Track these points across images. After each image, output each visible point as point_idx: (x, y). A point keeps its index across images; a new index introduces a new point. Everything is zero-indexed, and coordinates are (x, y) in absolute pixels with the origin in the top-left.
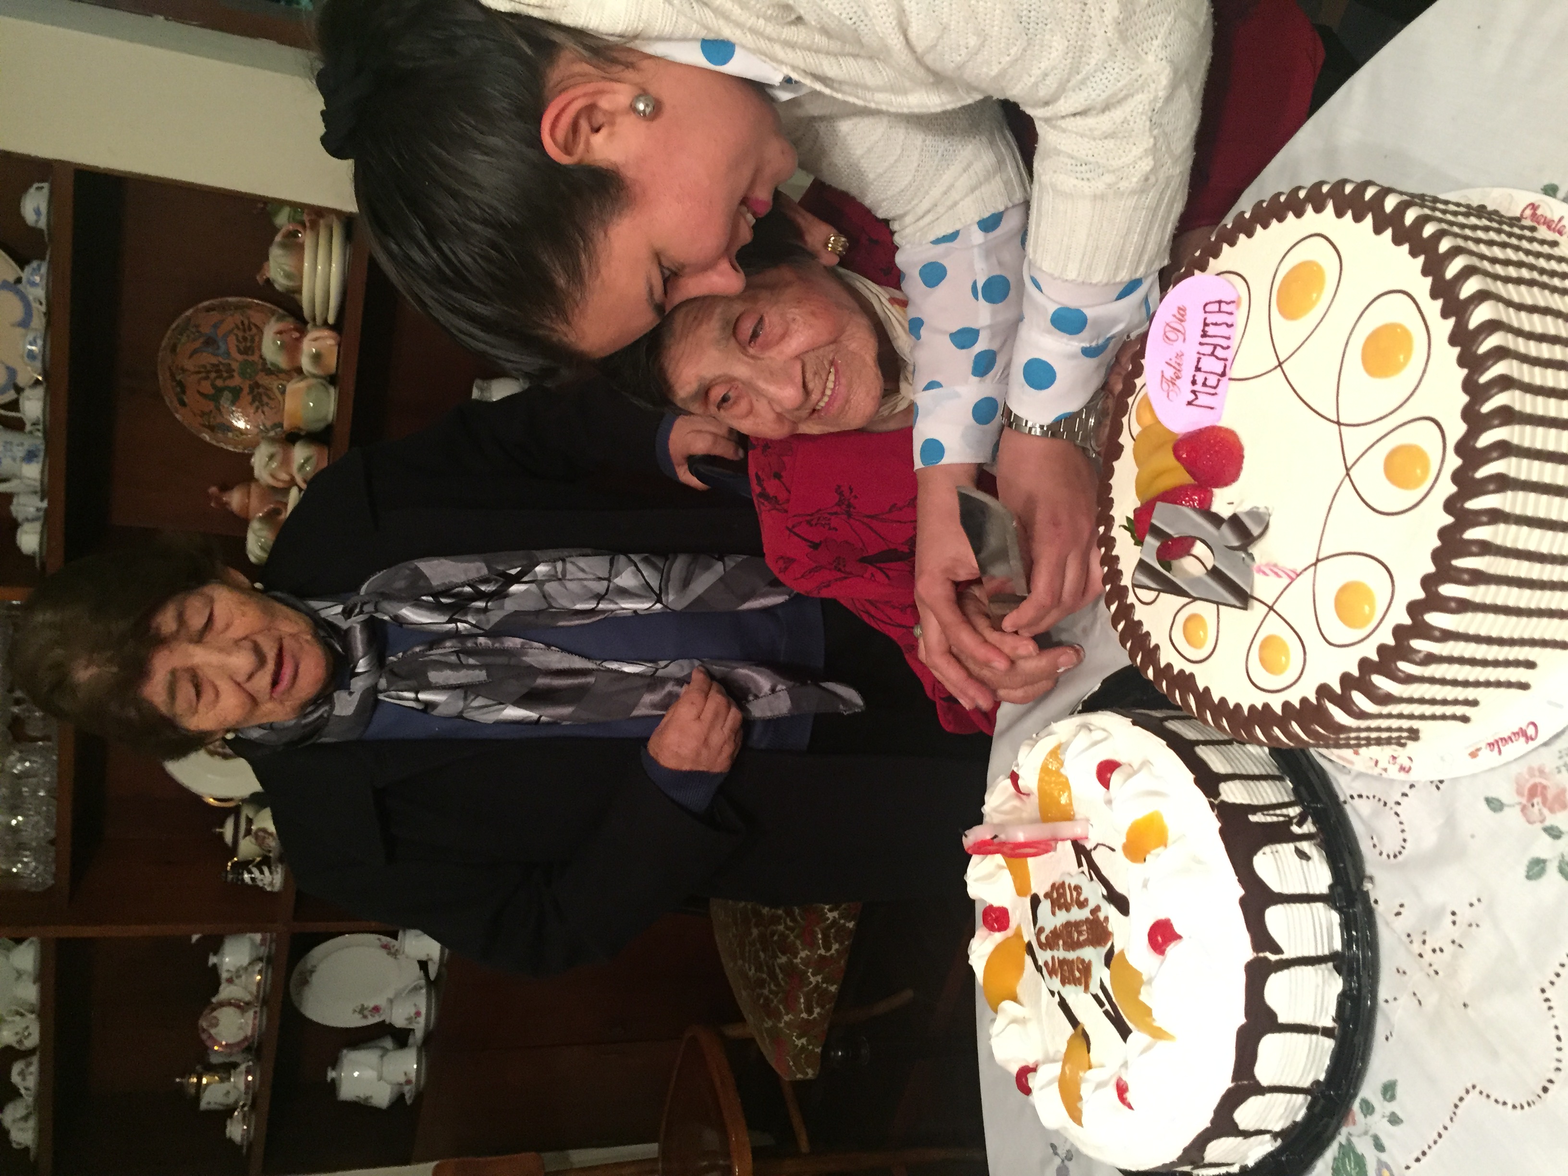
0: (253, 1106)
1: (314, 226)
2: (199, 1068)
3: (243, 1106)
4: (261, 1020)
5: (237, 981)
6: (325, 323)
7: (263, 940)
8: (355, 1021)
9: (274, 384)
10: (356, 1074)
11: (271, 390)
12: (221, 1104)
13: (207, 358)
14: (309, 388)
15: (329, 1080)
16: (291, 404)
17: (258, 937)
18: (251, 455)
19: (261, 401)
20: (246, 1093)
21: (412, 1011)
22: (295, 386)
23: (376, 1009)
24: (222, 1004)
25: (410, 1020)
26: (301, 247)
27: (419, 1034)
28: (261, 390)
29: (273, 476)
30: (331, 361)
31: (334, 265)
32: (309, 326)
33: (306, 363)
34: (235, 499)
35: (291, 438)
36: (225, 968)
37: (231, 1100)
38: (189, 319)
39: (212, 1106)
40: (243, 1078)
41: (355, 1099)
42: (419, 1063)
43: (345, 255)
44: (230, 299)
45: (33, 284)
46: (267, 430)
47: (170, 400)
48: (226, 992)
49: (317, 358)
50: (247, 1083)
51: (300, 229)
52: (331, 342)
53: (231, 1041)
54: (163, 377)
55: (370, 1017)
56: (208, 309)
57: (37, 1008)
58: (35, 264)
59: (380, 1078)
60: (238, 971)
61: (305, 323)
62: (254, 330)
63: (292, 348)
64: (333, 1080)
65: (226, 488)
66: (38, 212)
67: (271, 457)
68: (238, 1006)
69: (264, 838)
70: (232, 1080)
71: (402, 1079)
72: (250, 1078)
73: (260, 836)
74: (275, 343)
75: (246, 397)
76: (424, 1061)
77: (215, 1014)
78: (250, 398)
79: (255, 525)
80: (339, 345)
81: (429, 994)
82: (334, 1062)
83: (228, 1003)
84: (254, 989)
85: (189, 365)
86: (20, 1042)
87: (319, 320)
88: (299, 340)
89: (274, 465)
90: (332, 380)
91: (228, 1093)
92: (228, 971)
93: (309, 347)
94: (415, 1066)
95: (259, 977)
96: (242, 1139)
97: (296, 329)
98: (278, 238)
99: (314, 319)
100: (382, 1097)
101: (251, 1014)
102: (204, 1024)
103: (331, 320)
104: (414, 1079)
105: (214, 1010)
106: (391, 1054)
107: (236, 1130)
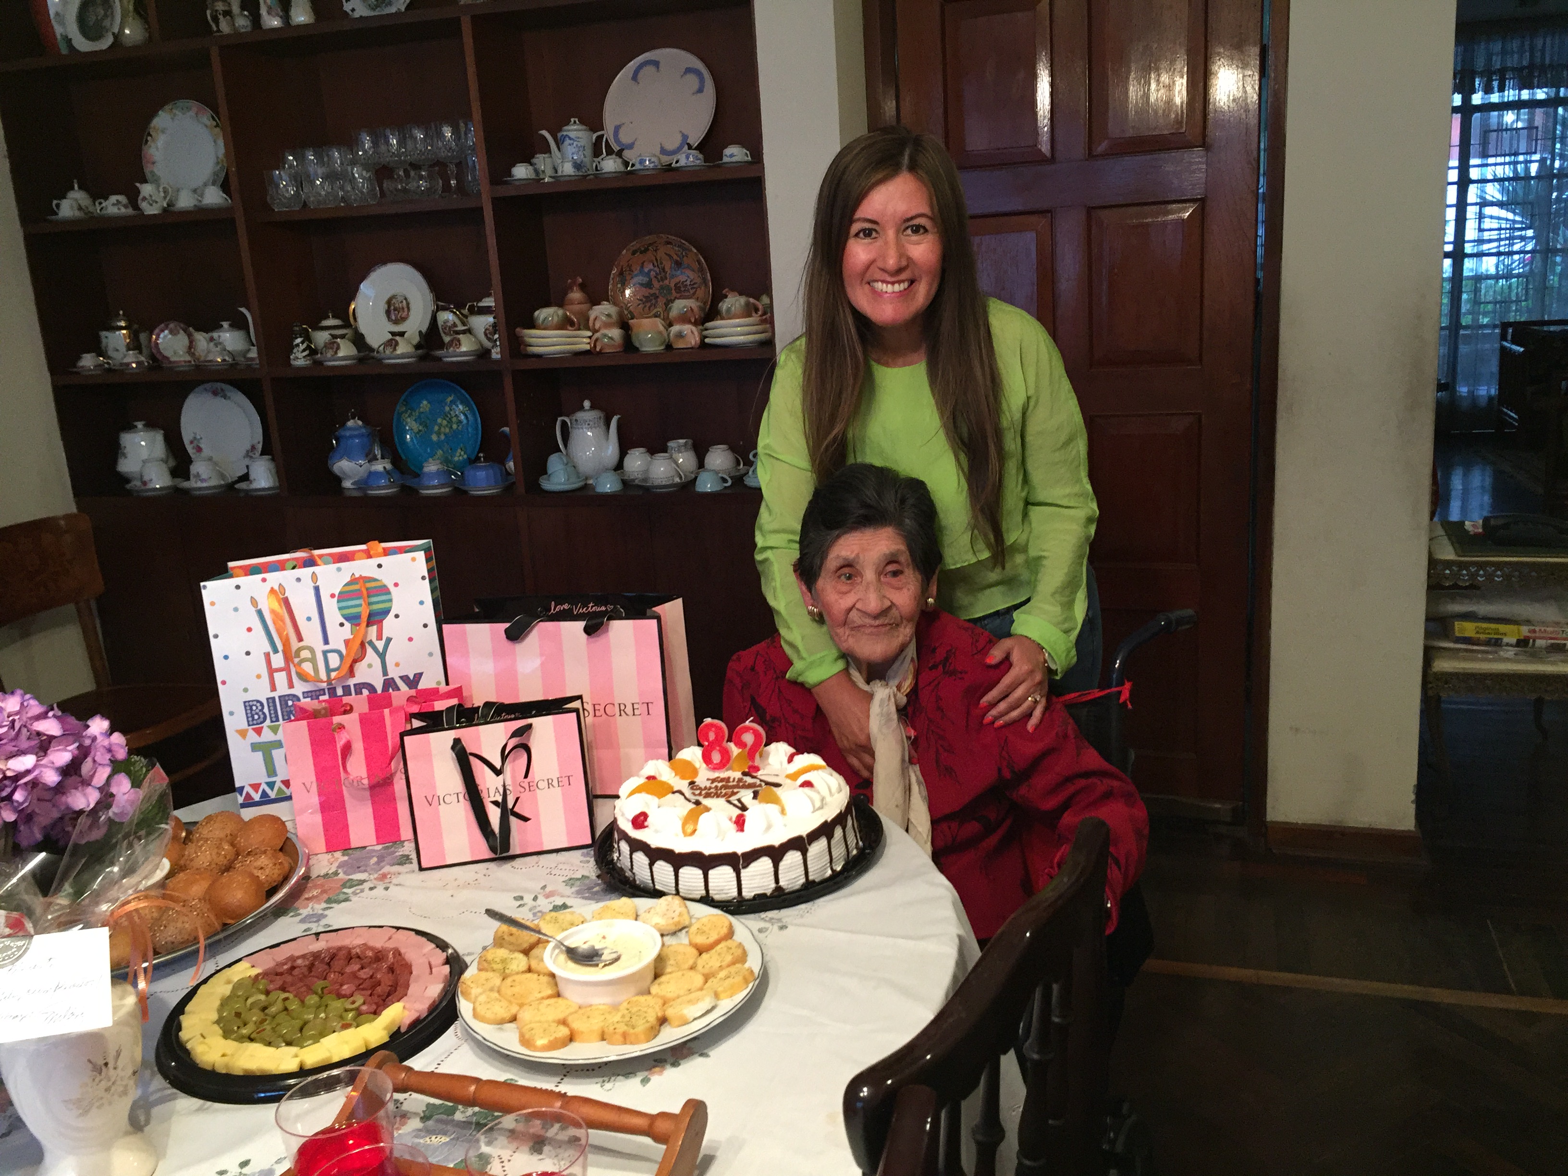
0: (110, 370)
1: (763, 322)
2: (136, 326)
3: (108, 363)
4: (183, 366)
5: (212, 344)
6: (706, 337)
7: (252, 359)
8: (187, 437)
9: (659, 309)
10: (143, 443)
11: (655, 307)
12: (107, 347)
13: (667, 265)
14: (660, 333)
15: (136, 423)
16: (646, 322)
17: (253, 354)
18: (608, 300)
19: (647, 301)
20: (121, 364)
21: (204, 476)
22: (659, 323)
23: (199, 450)
24: (190, 335)
25: (198, 475)
26: (750, 316)
27: (186, 485)
28: (654, 301)
29: (595, 319)
30: (680, 345)
31: (742, 337)
32: (701, 327)
33: (675, 329)
34: (576, 295)
35: (625, 326)
36: (221, 334)
37: (111, 353)
38: (691, 251)
39: (104, 341)
40: (134, 360)
41: (123, 445)
42: (161, 489)
43: (751, 343)
44: (708, 274)
45: (687, 157)
46: (627, 309)
47: (635, 245)
48: (201, 338)
49: (680, 335)
50: (128, 364)
51: (760, 313)
52: (693, 343)
53: (161, 347)
54: (648, 239)
55: (192, 446)
56: (699, 262)
57: (172, 208)
58: (701, 156)
59: (144, 462)
60: (220, 343)
61: (703, 324)
62: (692, 292)
63: (684, 319)
64: (136, 427)
65: (583, 287)
66: (732, 156)
67: (609, 315)
68: (190, 347)
69: (332, 348)
70: (131, 352)
71: (146, 478)
72: (134, 365)
73: (333, 345)
74: (684, 307)
75: (646, 292)
76: (164, 492)
77: (181, 332)
78: (647, 295)
79: (560, 312)
80: (692, 348)
81: (221, 486)
82: (151, 425)
83: (191, 340)
84: (210, 358)
85: (661, 254)
86: (144, 199)
87: (705, 333)
88: (690, 322)
89: (604, 318)
90: (669, 347)
91: (117, 350)
92: (219, 337)
93: (687, 329)
94: (158, 486)
95: (219, 360)
96: (82, 367)
97: (696, 320)
98: (752, 300)
99: (706, 330)
100: (127, 466)
101: (188, 358)
102: (172, 326)
103: (707, 340)
104: (147, 487)
105: (185, 331)
106: (164, 466)
107: (88, 361)
